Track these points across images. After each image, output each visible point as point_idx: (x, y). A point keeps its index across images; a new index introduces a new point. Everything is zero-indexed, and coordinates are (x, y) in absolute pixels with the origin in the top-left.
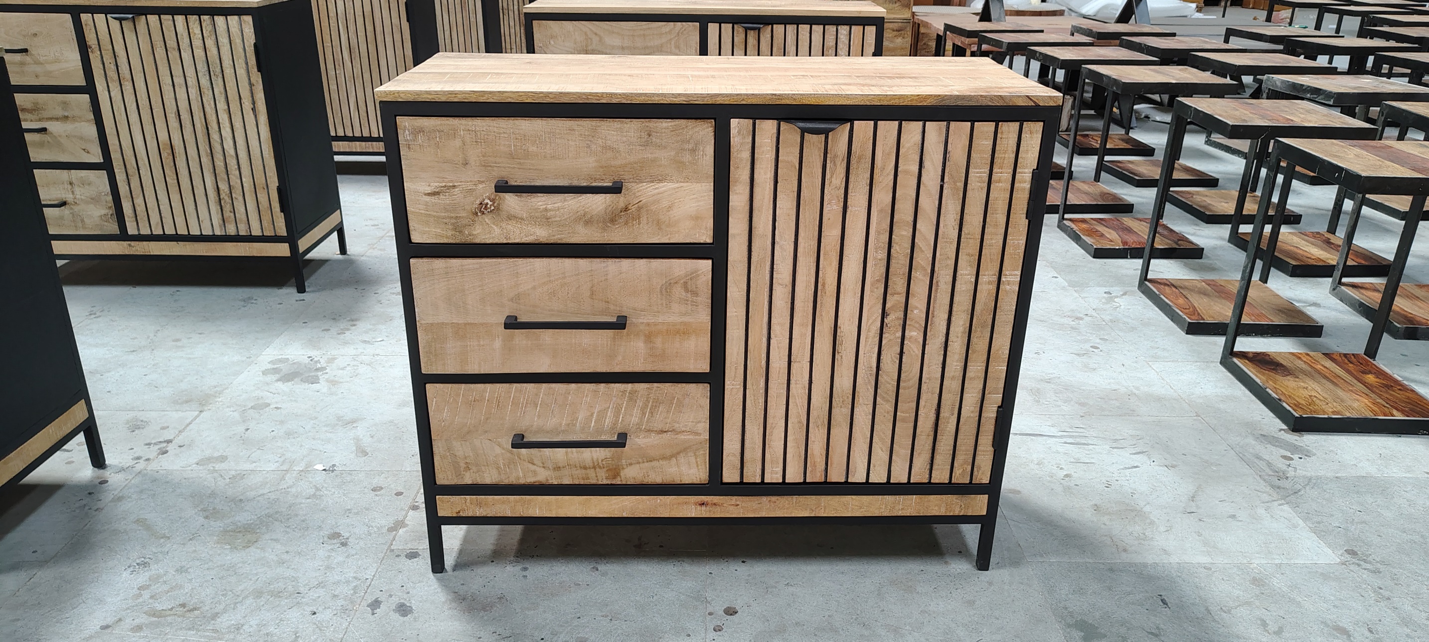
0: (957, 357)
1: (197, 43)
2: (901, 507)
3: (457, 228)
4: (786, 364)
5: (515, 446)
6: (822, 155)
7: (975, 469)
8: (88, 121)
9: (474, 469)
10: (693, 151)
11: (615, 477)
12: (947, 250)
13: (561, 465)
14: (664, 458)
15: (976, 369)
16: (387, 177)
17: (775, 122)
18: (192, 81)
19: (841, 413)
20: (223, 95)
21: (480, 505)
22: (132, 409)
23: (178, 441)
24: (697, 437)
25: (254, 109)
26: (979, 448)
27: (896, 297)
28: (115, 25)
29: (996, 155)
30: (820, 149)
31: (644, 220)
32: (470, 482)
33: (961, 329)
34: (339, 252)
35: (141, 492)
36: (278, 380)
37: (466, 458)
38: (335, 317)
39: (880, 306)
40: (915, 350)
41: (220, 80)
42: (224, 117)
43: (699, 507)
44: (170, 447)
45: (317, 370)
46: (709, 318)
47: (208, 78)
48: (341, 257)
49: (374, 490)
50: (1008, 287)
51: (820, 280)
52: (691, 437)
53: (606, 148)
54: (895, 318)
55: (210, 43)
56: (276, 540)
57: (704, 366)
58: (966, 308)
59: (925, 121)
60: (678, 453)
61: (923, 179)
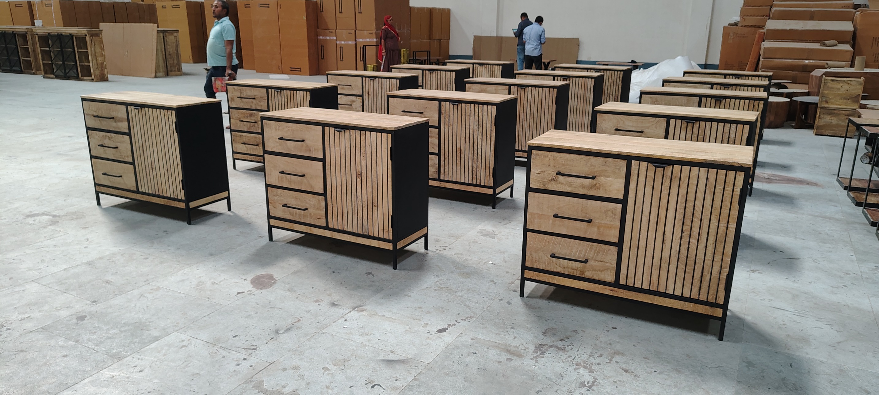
0: (710, 252)
1: (476, 114)
2: (686, 307)
3: (544, 185)
4: (645, 244)
5: (551, 256)
6: (662, 175)
7: (717, 298)
8: (436, 138)
9: (538, 263)
10: (619, 169)
11: (582, 275)
12: (707, 212)
13: (565, 267)
14: (600, 271)
15: (718, 258)
16: (526, 168)
17: (647, 163)
18: (472, 127)
19: (664, 266)
20: (481, 133)
21: (538, 276)
22: (436, 236)
23: (450, 247)
24: (612, 265)
25: (490, 139)
26: (719, 289)
27: (687, 227)
28: (451, 106)
29: (726, 182)
30: (661, 173)
31: (601, 189)
32: (536, 267)
33: (712, 242)
34: (510, 196)
35: (438, 258)
36: (481, 235)
37: (536, 259)
38: (504, 219)
39: (681, 229)
40: (694, 248)
41: (481, 127)
42: (480, 141)
43: (610, 291)
44: (446, 248)
45: (495, 235)
46: (619, 224)
47: (477, 126)
48: (510, 198)
49: (506, 272)
50: (731, 229)
51: (659, 216)
52: (610, 265)
53: (592, 165)
54: (686, 234)
55: (480, 114)
56: (475, 278)
57: (616, 240)
58: (714, 234)
59: (700, 167)
60: (605, 270)
61: (698, 187)
